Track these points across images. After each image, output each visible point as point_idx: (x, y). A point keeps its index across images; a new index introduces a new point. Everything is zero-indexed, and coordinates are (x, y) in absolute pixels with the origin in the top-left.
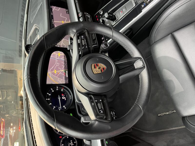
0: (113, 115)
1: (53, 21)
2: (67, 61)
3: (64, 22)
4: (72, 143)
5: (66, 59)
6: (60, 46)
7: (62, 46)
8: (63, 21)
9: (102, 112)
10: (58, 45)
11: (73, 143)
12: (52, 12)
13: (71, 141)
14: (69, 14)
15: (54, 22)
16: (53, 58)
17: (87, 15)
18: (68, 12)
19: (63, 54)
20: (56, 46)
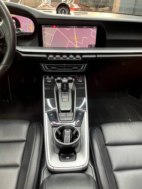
1: (74, 27)
2: (26, 35)
5: (28, 34)
6: (44, 30)
7: (43, 32)
10: (44, 28)
12: (87, 28)
16: (27, 20)
17: (83, 66)
19: (32, 31)
20: (43, 26)
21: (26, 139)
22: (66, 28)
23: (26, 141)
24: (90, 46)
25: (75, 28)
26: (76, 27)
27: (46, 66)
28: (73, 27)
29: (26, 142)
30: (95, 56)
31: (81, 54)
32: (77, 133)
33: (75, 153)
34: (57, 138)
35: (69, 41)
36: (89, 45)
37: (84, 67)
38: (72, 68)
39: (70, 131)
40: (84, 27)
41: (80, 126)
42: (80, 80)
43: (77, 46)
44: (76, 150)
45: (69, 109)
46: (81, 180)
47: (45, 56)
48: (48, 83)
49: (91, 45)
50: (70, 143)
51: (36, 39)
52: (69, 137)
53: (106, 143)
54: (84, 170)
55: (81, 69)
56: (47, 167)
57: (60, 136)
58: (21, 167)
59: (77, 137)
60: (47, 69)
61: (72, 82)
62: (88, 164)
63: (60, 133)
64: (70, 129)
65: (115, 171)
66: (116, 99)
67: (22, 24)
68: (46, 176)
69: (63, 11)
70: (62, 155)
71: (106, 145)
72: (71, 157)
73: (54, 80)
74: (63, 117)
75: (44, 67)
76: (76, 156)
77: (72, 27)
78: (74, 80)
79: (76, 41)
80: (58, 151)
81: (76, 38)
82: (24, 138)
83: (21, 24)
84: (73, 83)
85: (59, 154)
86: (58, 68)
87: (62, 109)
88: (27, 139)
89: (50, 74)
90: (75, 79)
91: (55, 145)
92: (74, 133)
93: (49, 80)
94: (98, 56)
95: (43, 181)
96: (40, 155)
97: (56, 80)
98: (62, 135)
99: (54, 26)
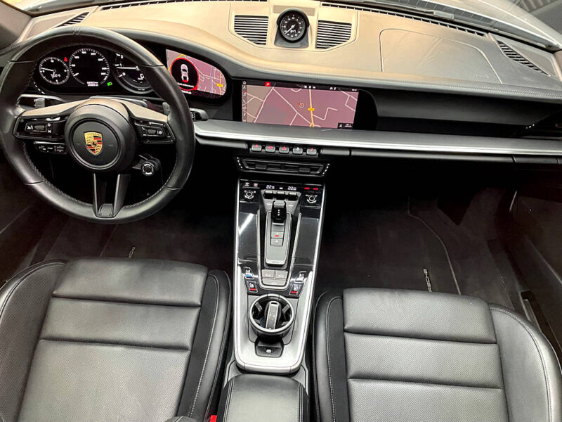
0: (57, 149)
1: (310, 87)
2: (209, 98)
3: (312, 112)
4: (56, 76)
6: (246, 91)
7: (244, 94)
8: (313, 109)
9: (29, 128)
10: (246, 87)
11: (55, 78)
12: (337, 90)
13: (59, 75)
14: (339, 128)
15: (308, 88)
16: (213, 71)
17: (321, 168)
18: (343, 128)
19: (222, 92)
20: (244, 83)
21: (199, 303)
22: (292, 89)
23: (200, 306)
24: (341, 126)
25: (312, 88)
26: (314, 87)
27: (244, 163)
28: (308, 87)
29: (199, 308)
30: (347, 153)
31: (319, 148)
32: (289, 311)
33: (283, 345)
34: (254, 317)
35: (297, 113)
36: (339, 124)
37: (322, 170)
38: (297, 169)
39: (277, 306)
40: (331, 88)
41: (298, 298)
42: (312, 199)
43: (312, 124)
44: (284, 340)
45: (282, 262)
46: (283, 387)
47: (244, 146)
48: (246, 200)
49: (344, 124)
50: (276, 328)
51: (229, 107)
52: (275, 316)
53: (346, 327)
54: (291, 374)
55: (318, 172)
56: (235, 360)
57: (260, 314)
58: (192, 351)
59: (288, 320)
60: (247, 167)
61: (295, 200)
62: (301, 365)
63: (260, 308)
64: (279, 302)
65: (351, 378)
66: (409, 212)
67: (202, 77)
68: (234, 376)
69: (293, 26)
70: (259, 345)
71: (345, 331)
72: (274, 350)
73: (258, 191)
74: (268, 278)
75: (242, 164)
76: (283, 349)
77: (306, 87)
78: (299, 194)
79: (312, 115)
80: (255, 338)
81: (311, 109)
82: (197, 301)
83: (199, 75)
84: (297, 201)
85: (256, 343)
86: (268, 166)
87: (269, 261)
88: (201, 302)
89: (252, 177)
90: (303, 195)
91: (250, 327)
92: (284, 310)
93: (249, 194)
94: (354, 153)
95: (228, 383)
96: (225, 339)
97: (263, 191)
98: (263, 311)
99: (268, 84)
